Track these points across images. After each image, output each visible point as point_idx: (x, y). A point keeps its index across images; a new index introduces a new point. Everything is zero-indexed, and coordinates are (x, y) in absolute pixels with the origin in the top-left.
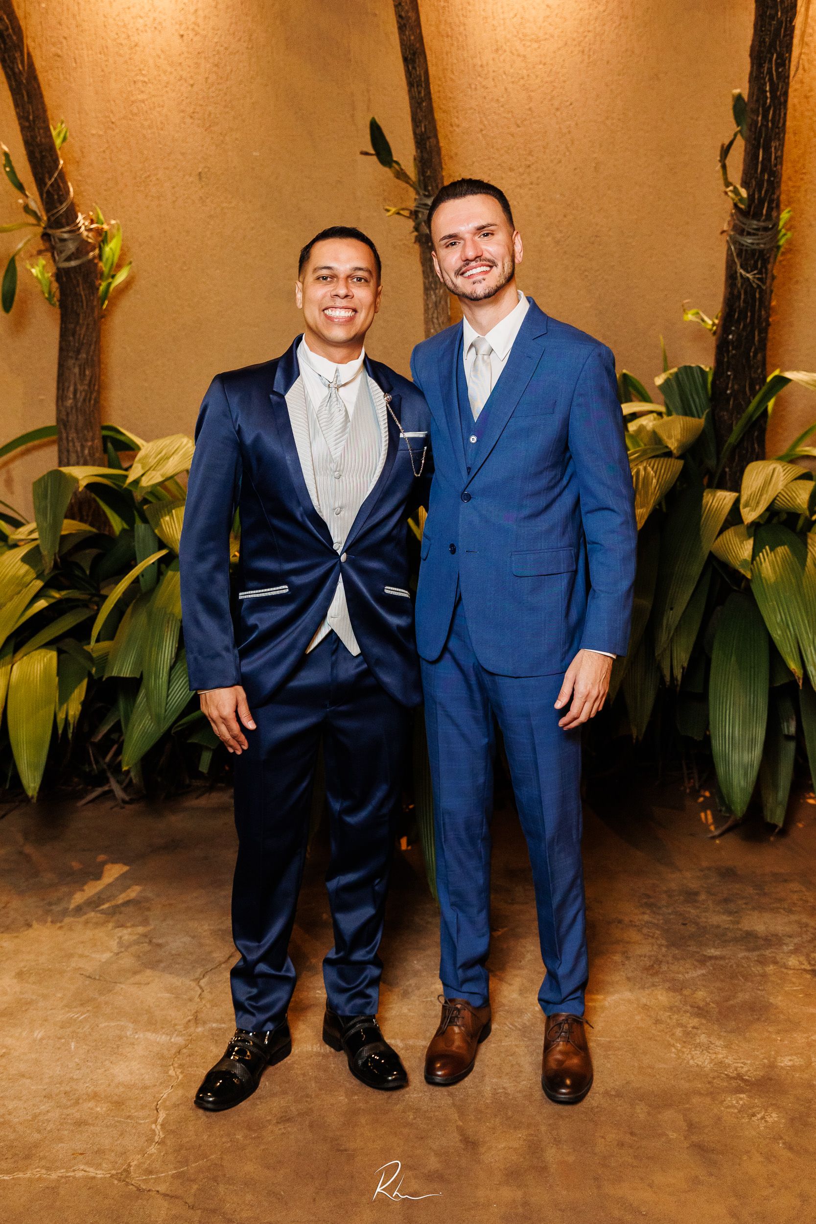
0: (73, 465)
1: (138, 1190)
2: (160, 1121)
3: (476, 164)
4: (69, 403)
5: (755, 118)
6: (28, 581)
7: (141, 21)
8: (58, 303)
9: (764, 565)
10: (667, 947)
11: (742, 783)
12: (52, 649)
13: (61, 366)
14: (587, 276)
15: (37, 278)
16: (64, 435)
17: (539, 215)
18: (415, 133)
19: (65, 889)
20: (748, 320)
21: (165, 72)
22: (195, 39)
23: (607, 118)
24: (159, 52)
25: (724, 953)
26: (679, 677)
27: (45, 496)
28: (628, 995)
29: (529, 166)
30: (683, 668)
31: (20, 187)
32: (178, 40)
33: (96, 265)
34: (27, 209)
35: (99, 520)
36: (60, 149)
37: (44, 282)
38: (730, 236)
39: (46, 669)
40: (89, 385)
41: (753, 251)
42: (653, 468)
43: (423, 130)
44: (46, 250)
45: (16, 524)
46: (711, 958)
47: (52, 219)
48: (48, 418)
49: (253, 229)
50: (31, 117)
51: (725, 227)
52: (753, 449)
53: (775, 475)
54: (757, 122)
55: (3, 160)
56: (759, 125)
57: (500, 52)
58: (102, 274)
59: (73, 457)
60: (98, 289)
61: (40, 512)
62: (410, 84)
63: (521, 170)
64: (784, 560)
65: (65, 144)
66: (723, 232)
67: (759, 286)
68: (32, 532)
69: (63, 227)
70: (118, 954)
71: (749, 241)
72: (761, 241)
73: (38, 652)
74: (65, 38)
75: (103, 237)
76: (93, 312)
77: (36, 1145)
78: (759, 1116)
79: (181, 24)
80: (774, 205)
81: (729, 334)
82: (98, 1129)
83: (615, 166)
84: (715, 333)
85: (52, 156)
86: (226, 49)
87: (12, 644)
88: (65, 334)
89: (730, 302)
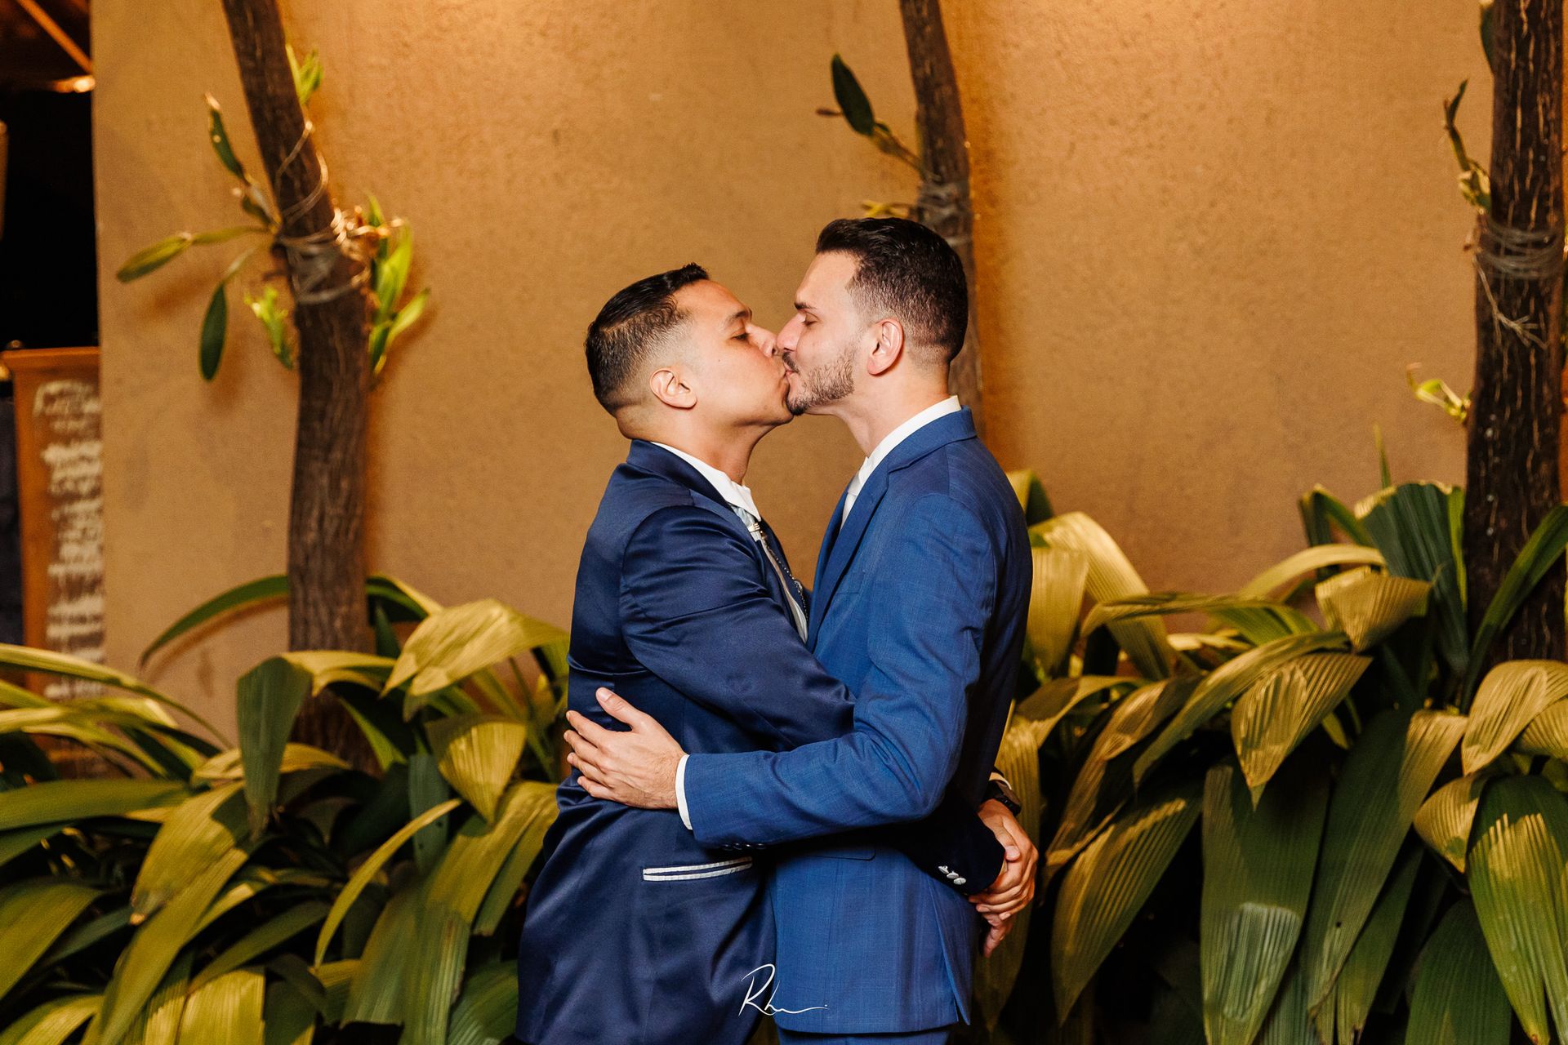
0: (315, 648)
4: (311, 537)
5: (1505, 55)
6: (223, 850)
8: (296, 364)
9: (1494, 848)
12: (257, 973)
14: (1252, 313)
15: (262, 320)
16: (300, 595)
17: (1164, 203)
20: (1519, 403)
23: (1289, 30)
27: (257, 704)
29: (1146, 116)
30: (1356, 1033)
31: (237, 169)
33: (363, 298)
34: (248, 205)
35: (357, 745)
36: (307, 103)
37: (276, 329)
38: (1478, 256)
39: (244, 1005)
40: (346, 508)
41: (1519, 284)
42: (1305, 673)
43: (928, 70)
44: (279, 273)
45: (209, 751)
47: (291, 221)
48: (274, 562)
50: (259, 53)
51: (1469, 239)
52: (1541, 637)
53: (1534, 687)
54: (1508, 63)
55: (209, 121)
56: (1513, 65)
58: (374, 314)
59: (315, 635)
60: (366, 339)
61: (248, 730)
63: (1131, 123)
64: (1532, 841)
65: (317, 93)
66: (1467, 248)
67: (1534, 344)
68: (232, 766)
69: (307, 233)
71: (1513, 265)
72: (1534, 266)
73: (231, 976)
75: (378, 248)
76: (356, 376)
80: (1551, 203)
81: (1488, 427)
83: (1303, 115)
84: (1465, 423)
85: (291, 116)
87: (189, 959)
88: (307, 418)
89: (1487, 369)
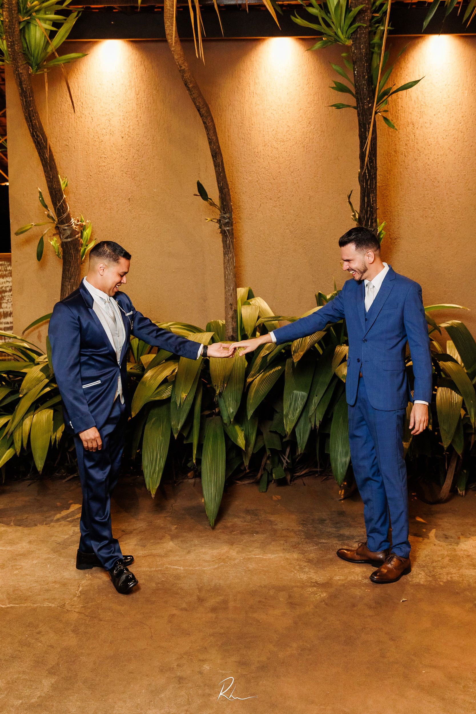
1: (67, 610)
2: (80, 590)
3: (255, 196)
5: (363, 184)
6: (43, 379)
7: (104, 131)
8: (62, 257)
10: (305, 539)
11: (341, 471)
12: (51, 409)
13: (62, 285)
14: (305, 248)
15: (53, 246)
17: (283, 220)
18: (218, 187)
19: (53, 513)
21: (114, 153)
22: (129, 139)
23: (315, 176)
24: (112, 144)
25: (327, 541)
26: (318, 426)
28: (281, 555)
29: (279, 198)
30: (320, 421)
31: (46, 207)
32: (121, 139)
33: (79, 240)
34: (49, 216)
36: (64, 190)
37: (56, 248)
39: (48, 417)
44: (57, 234)
45: (39, 355)
46: (321, 543)
47: (60, 220)
49: (153, 224)
55: (39, 194)
57: (266, 146)
58: (82, 245)
60: (80, 251)
62: (215, 166)
63: (275, 199)
65: (66, 187)
68: (45, 358)
69: (65, 224)
70: (72, 536)
73: (45, 410)
74: (70, 138)
75: (83, 228)
76: (77, 261)
77: (29, 596)
78: (318, 594)
79: (122, 132)
80: (374, 220)
82: (55, 592)
83: (318, 198)
85: (60, 193)
86: (142, 143)
87: (34, 406)
88: (64, 271)
